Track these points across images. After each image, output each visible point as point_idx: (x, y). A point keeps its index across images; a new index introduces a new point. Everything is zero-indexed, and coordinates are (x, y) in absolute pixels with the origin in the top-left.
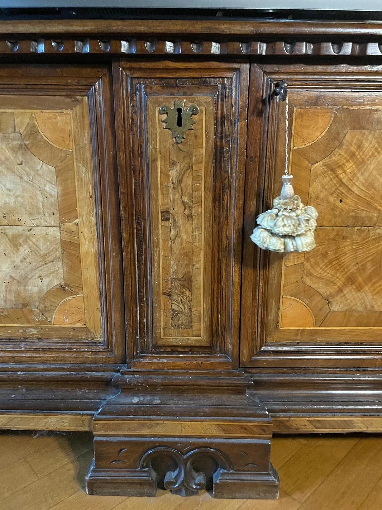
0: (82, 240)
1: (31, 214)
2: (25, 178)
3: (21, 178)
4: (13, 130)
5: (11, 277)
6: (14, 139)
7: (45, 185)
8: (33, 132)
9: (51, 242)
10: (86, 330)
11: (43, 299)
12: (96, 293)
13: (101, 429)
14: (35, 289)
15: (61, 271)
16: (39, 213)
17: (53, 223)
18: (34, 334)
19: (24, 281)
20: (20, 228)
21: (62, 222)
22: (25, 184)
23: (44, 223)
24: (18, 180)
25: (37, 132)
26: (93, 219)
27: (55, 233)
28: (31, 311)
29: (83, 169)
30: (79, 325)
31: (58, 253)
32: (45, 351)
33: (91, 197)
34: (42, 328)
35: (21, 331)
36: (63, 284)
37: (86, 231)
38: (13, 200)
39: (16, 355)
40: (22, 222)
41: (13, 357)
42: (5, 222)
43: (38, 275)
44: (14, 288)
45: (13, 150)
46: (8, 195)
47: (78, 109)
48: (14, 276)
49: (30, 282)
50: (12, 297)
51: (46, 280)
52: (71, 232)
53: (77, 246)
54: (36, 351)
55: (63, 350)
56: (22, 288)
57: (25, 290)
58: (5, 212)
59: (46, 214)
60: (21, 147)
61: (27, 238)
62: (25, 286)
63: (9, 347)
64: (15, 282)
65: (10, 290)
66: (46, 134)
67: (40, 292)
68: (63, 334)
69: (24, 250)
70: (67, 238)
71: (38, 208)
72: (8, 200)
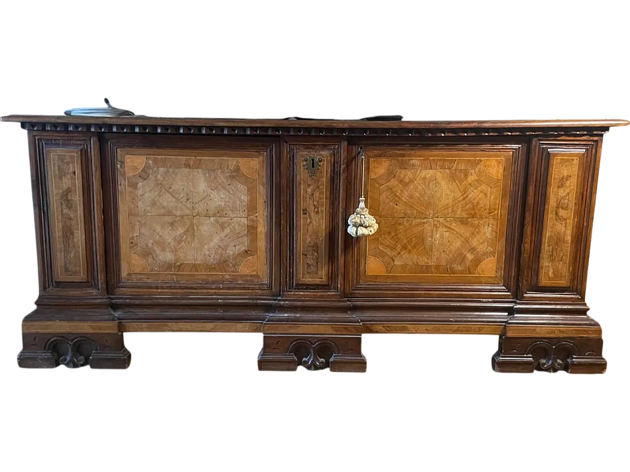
0: (259, 225)
1: (232, 211)
2: (231, 192)
3: (229, 192)
4: (227, 168)
5: (219, 245)
6: (227, 173)
7: (241, 196)
8: (237, 169)
9: (242, 227)
10: (257, 276)
11: (235, 258)
12: (264, 254)
13: (268, 330)
14: (231, 253)
15: (246, 242)
16: (237, 210)
17: (244, 216)
18: (228, 279)
19: (225, 248)
20: (226, 219)
21: (249, 215)
22: (231, 196)
23: (239, 216)
24: (227, 193)
25: (239, 169)
26: (265, 214)
27: (244, 221)
28: (228, 265)
29: (262, 188)
30: (254, 273)
31: (246, 232)
32: (234, 288)
33: (265, 202)
34: (233, 275)
35: (221, 277)
36: (247, 249)
37: (261, 220)
38: (223, 204)
39: (216, 291)
40: (227, 215)
41: (215, 292)
42: (218, 215)
43: (233, 244)
44: (219, 252)
45: (226, 178)
46: (221, 201)
47: (261, 158)
48: (220, 245)
49: (229, 248)
50: (218, 257)
51: (238, 247)
52: (253, 220)
53: (256, 228)
54: (229, 289)
55: (244, 288)
56: (224, 252)
57: (225, 253)
58: (219, 210)
59: (241, 211)
60: (230, 176)
61: (229, 224)
62: (226, 251)
63: (214, 286)
64: (220, 249)
65: (217, 253)
66: (244, 170)
67: (233, 254)
68: (244, 279)
69: (227, 231)
70: (250, 224)
71: (237, 208)
72: (221, 204)
